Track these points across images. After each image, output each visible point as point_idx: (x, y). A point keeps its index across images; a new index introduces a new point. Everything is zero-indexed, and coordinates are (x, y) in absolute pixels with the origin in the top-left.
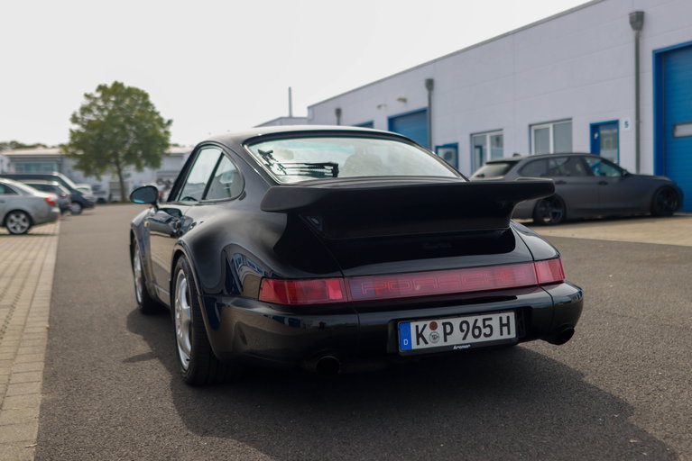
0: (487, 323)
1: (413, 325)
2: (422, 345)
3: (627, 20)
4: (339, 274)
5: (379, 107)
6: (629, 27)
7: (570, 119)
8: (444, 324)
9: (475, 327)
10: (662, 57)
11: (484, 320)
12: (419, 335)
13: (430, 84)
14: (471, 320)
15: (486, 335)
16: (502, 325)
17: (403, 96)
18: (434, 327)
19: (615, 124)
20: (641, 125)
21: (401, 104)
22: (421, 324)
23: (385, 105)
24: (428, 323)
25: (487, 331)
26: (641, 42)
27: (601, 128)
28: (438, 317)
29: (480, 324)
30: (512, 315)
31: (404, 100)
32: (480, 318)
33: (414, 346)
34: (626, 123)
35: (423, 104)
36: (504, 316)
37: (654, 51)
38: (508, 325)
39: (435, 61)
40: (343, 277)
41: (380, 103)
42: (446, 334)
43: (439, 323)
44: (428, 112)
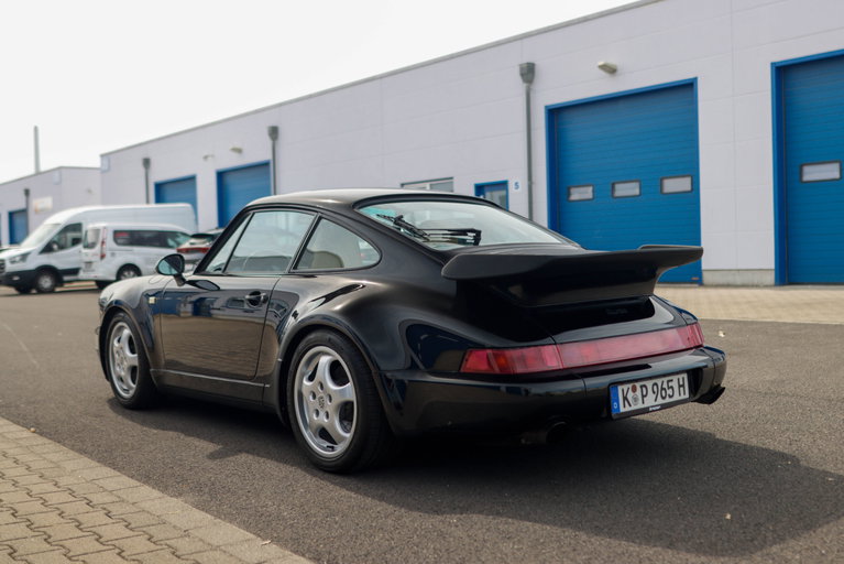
0: (670, 384)
1: (620, 388)
2: (628, 409)
3: (517, 72)
4: (549, 340)
5: (206, 158)
6: (519, 79)
7: (451, 178)
8: (641, 387)
9: (662, 389)
10: (554, 113)
11: (668, 381)
12: (625, 398)
13: (274, 132)
14: (659, 381)
15: (670, 397)
16: (680, 386)
17: (238, 146)
18: (634, 390)
19: (503, 185)
20: (533, 186)
21: (235, 155)
22: (625, 387)
23: (213, 156)
24: (630, 386)
25: (670, 392)
26: (532, 95)
27: (486, 189)
28: (637, 380)
29: (665, 386)
30: (685, 376)
31: (239, 151)
32: (665, 379)
33: (622, 410)
34: (516, 184)
35: (265, 156)
36: (680, 376)
37: (546, 107)
38: (683, 386)
39: (281, 105)
40: (555, 344)
41: (206, 154)
42: (643, 396)
43: (638, 385)
44: (271, 165)
